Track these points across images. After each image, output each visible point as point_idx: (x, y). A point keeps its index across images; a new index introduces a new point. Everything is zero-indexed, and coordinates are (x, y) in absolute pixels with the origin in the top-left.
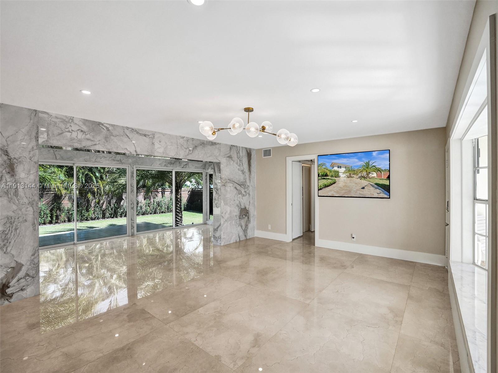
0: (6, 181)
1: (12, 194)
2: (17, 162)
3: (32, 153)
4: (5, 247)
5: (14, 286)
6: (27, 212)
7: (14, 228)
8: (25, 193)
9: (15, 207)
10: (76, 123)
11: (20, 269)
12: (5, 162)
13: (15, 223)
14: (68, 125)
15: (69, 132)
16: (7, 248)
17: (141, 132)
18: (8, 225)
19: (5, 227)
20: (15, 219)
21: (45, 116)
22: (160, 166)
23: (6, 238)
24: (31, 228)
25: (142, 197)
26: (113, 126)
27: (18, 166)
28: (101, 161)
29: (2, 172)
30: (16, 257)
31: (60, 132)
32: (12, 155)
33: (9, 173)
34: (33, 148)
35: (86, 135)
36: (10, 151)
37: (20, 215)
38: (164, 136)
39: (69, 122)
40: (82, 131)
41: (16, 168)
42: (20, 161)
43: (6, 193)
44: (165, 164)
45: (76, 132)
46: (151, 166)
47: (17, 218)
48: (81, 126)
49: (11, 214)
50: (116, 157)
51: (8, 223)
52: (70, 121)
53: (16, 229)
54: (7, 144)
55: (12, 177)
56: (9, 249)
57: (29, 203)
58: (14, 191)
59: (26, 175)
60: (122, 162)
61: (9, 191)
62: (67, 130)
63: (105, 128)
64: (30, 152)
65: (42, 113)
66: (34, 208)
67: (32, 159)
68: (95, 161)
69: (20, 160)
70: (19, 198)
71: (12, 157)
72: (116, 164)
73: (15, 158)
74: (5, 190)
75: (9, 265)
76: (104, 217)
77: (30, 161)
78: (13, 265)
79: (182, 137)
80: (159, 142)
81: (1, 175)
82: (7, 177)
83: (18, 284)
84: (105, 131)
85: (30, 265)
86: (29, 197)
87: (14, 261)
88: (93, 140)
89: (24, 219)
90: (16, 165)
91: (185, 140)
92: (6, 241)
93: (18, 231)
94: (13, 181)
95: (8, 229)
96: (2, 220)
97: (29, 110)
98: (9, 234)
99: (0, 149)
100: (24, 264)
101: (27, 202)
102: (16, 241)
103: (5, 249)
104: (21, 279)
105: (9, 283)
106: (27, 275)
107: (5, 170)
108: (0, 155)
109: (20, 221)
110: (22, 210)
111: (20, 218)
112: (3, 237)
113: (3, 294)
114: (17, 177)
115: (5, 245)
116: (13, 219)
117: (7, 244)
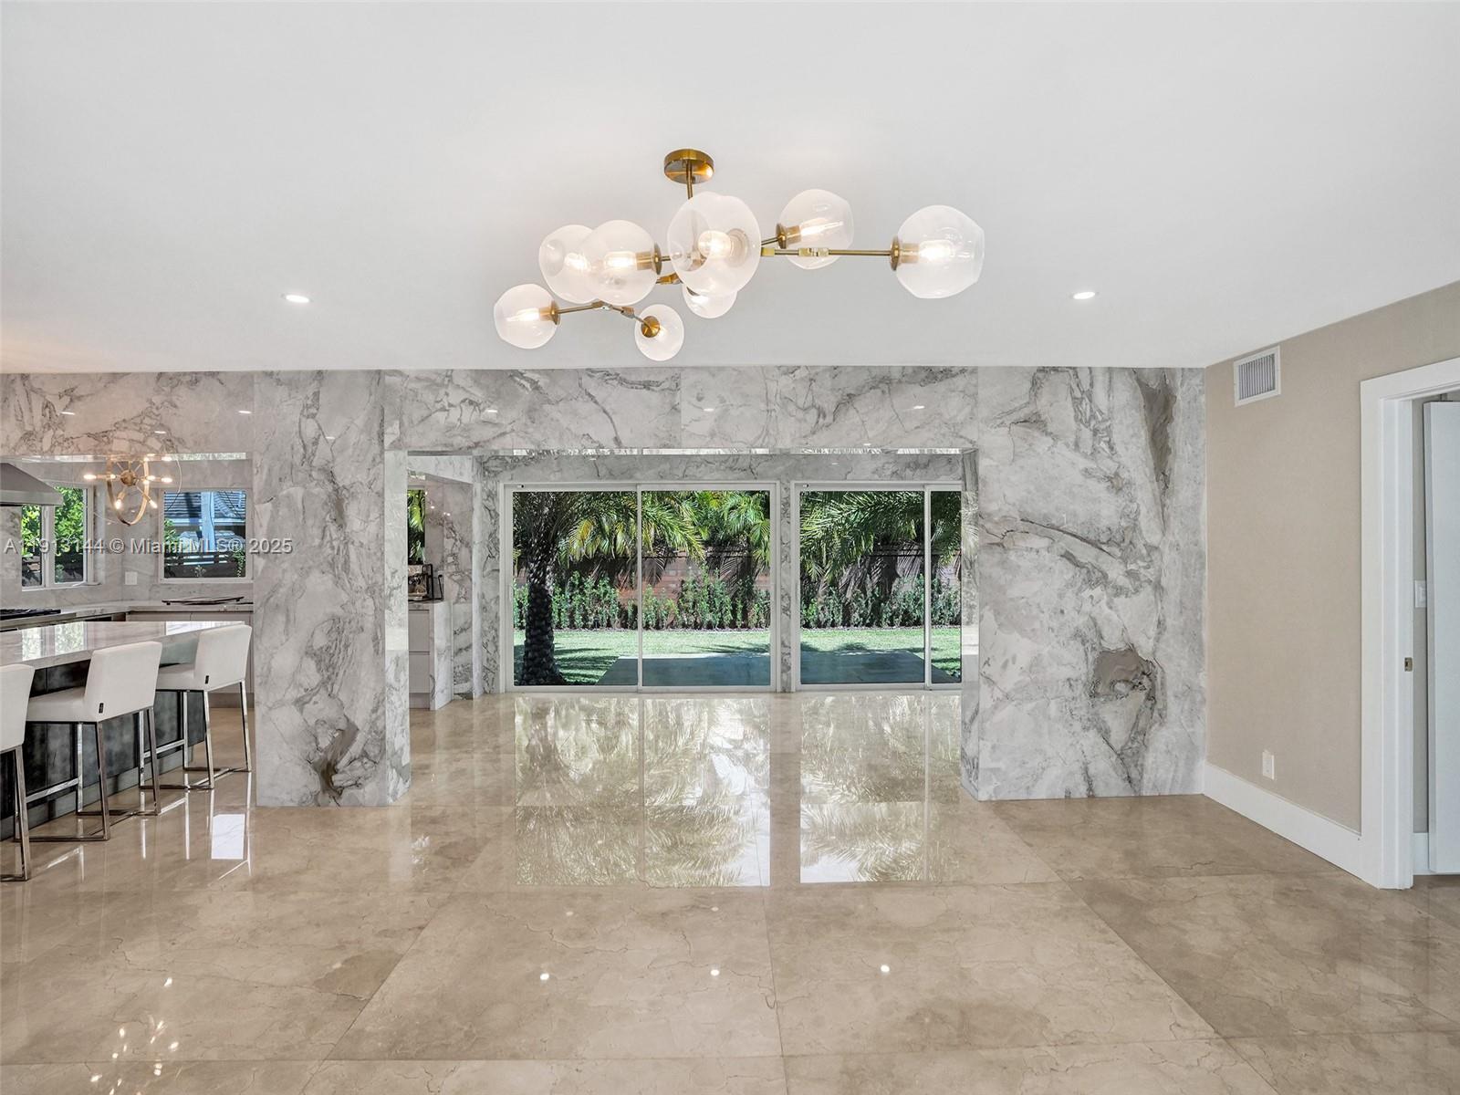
0: (331, 537)
1: (340, 568)
2: (347, 496)
3: (372, 472)
4: (330, 682)
5: (343, 772)
6: (364, 610)
7: (343, 643)
9: (344, 597)
10: (458, 385)
11: (353, 739)
12: (329, 496)
13: (345, 632)
14: (442, 391)
15: (443, 409)
16: (333, 684)
17: (633, 378)
18: (334, 635)
19: (329, 639)
20: (344, 623)
21: (396, 380)
22: (876, 476)
23: (331, 663)
24: (371, 649)
25: (953, 571)
26: (548, 373)
27: (349, 503)
28: (698, 475)
29: (324, 519)
30: (347, 709)
31: (425, 413)
32: (343, 480)
33: (335, 520)
34: (374, 460)
35: (480, 411)
36: (337, 471)
37: (352, 616)
38: (714, 376)
39: (442, 385)
40: (471, 403)
41: (347, 509)
42: (353, 493)
44: (895, 469)
45: (458, 408)
46: (846, 479)
47: (348, 620)
48: (469, 389)
49: (339, 611)
50: (737, 460)
51: (334, 630)
52: (446, 382)
53: (346, 647)
54: (333, 457)
55: (339, 530)
56: (336, 687)
57: (368, 588)
58: (343, 560)
59: (363, 523)
60: (755, 472)
61: (335, 560)
62: (438, 406)
63: (528, 385)
64: (370, 470)
65: (390, 376)
66: (377, 601)
67: (372, 487)
68: (685, 476)
69: (352, 490)
70: (350, 576)
71: (341, 485)
72: (738, 479)
73: (344, 487)
74: (330, 559)
75: (334, 723)
77: (370, 490)
78: (342, 725)
79: (788, 368)
80: (694, 400)
81: (324, 525)
82: (332, 529)
83: (351, 770)
84: (527, 393)
85: (370, 733)
87: (343, 717)
88: (497, 422)
89: (360, 624)
90: (346, 501)
91: (802, 379)
92: (331, 670)
93: (350, 651)
94: (342, 538)
95: (335, 643)
96: (326, 624)
97: (369, 372)
98: (336, 656)
99: (322, 470)
100: (360, 728)
101: (364, 587)
102: (347, 674)
103: (329, 686)
104: (355, 759)
105: (336, 763)
106: (365, 754)
107: (328, 516)
108: (321, 483)
109: (353, 629)
110: (357, 604)
111: (352, 623)
112: (327, 661)
113: (328, 784)
114: (347, 530)
115: (329, 678)
116: (342, 622)
117: (333, 677)
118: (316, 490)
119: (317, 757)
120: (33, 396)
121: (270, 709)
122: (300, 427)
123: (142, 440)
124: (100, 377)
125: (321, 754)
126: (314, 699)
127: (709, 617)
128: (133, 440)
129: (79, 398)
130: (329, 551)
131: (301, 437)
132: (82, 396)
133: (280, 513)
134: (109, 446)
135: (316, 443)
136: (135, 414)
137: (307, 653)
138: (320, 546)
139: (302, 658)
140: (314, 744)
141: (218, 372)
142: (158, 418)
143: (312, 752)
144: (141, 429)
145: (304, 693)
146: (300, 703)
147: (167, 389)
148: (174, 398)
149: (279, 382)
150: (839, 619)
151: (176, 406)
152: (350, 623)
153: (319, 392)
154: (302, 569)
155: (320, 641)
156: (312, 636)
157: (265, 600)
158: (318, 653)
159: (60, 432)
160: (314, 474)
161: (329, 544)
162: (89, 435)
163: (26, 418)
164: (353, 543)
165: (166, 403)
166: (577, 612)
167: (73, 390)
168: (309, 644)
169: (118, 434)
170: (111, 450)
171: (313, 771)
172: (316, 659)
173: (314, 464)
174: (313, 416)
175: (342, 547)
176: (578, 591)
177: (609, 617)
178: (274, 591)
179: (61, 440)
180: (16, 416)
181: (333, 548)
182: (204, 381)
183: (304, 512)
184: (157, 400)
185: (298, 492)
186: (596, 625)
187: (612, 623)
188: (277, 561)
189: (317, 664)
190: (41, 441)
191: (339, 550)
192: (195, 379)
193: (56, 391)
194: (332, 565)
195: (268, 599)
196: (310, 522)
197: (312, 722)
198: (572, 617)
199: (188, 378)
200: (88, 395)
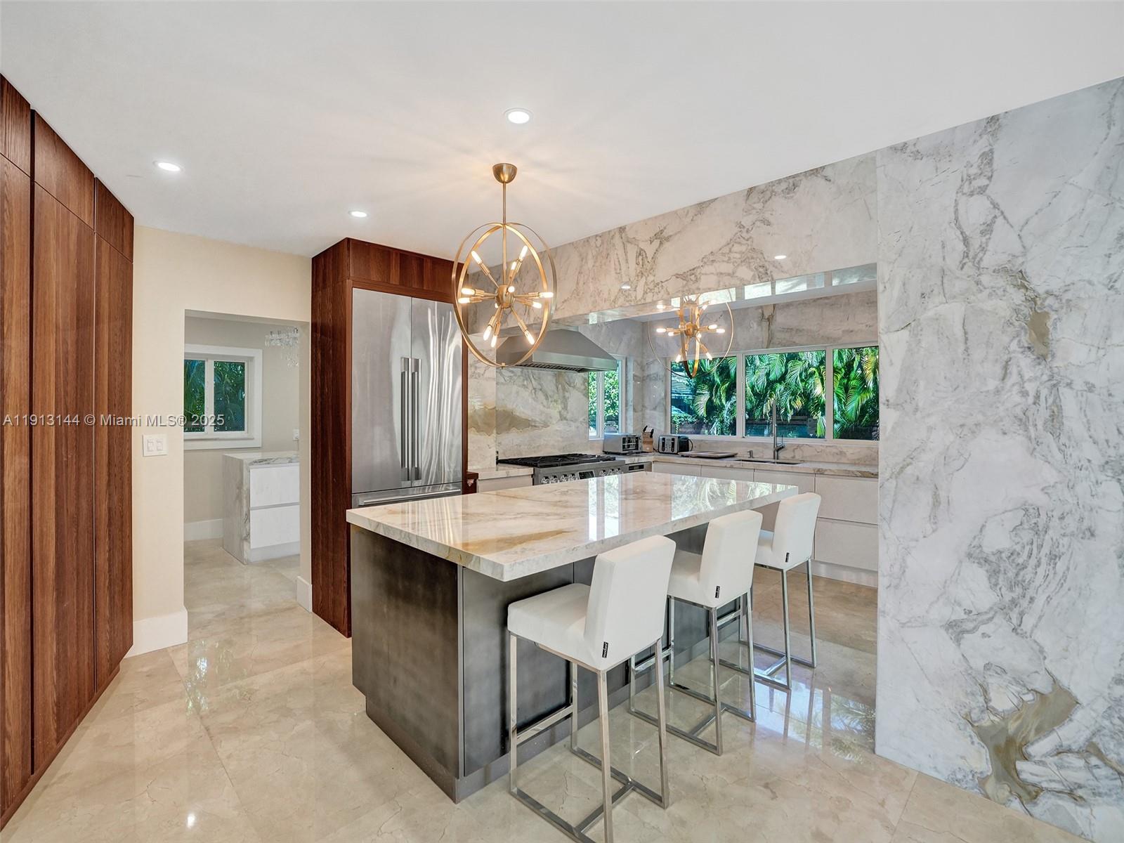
0: (1022, 377)
1: (1040, 427)
2: (1056, 306)
4: (1017, 610)
6: (1096, 501)
7: (1045, 550)
8: (1088, 421)
9: (1050, 475)
11: (1065, 715)
12: (1017, 311)
13: (1050, 532)
16: (1022, 614)
18: (1026, 536)
19: (1017, 539)
23: (1020, 578)
27: (1060, 319)
29: (1006, 348)
30: (1051, 661)
32: (1039, 284)
33: (1029, 348)
36: (1031, 269)
37: (1067, 508)
41: (1055, 328)
42: (1068, 301)
43: (1021, 420)
47: (1057, 514)
49: (1038, 498)
51: (1026, 526)
53: (1054, 557)
54: (1024, 247)
55: (1039, 364)
56: (1029, 622)
57: (1107, 463)
58: (1047, 414)
59: (1094, 350)
61: (1029, 414)
64: (1109, 256)
67: (1117, 285)
69: (1067, 296)
70: (1063, 439)
71: (1041, 290)
73: (1049, 293)
74: (1018, 411)
75: (1025, 677)
77: (1112, 292)
78: (1042, 684)
81: (1006, 357)
82: (1022, 364)
86: (1107, 441)
87: (1043, 672)
89: (1086, 524)
90: (1054, 316)
92: (1018, 590)
93: (1061, 565)
94: (1045, 378)
95: (1027, 548)
96: (1009, 515)
98: (1029, 569)
99: (1002, 270)
100: (1081, 699)
101: (1098, 460)
102: (1054, 602)
103: (1014, 616)
104: (1069, 751)
105: (1027, 743)
106: (1091, 750)
107: (1015, 341)
108: (1000, 292)
109: (1068, 531)
110: (1078, 489)
111: (1068, 520)
112: (1011, 574)
113: (1006, 768)
114: (1057, 363)
115: (1014, 602)
116: (1043, 516)
117: (1024, 603)
118: (988, 305)
119: (987, 721)
120: (629, 246)
121: (903, 625)
122: (956, 211)
123: (731, 272)
124: (686, 211)
125: (996, 719)
126: (983, 629)
128: (721, 274)
129: (668, 239)
130: (1017, 398)
131: (959, 228)
132: (671, 236)
133: (923, 344)
134: (696, 285)
135: (988, 229)
136: (724, 242)
137: (970, 555)
138: (997, 392)
139: (961, 562)
140: (981, 699)
141: (823, 168)
142: (749, 242)
143: (977, 711)
144: (730, 259)
145: (965, 617)
146: (956, 630)
147: (759, 206)
148: (767, 215)
149: (917, 155)
151: (769, 224)
152: (1062, 518)
153: (991, 151)
154: (962, 426)
155: (998, 540)
156: (981, 531)
157: (898, 469)
158: (993, 558)
159: (651, 278)
160: (985, 279)
161: (1016, 388)
162: (677, 276)
163: (624, 268)
164: (1069, 385)
165: (758, 223)
167: (662, 231)
168: (975, 543)
169: (704, 270)
170: (698, 289)
171: (976, 740)
172: (987, 567)
173: (983, 264)
174: (982, 190)
175: (1044, 392)
178: (911, 459)
179: (651, 286)
180: (615, 269)
181: (1024, 394)
182: (804, 184)
183: (967, 339)
184: (747, 221)
185: (954, 312)
188: (918, 414)
189: (989, 578)
190: (635, 291)
191: (1037, 397)
192: (792, 184)
193: (648, 238)
194: (1023, 421)
195: (902, 468)
196: (977, 354)
197: (978, 664)
199: (784, 186)
200: (676, 234)
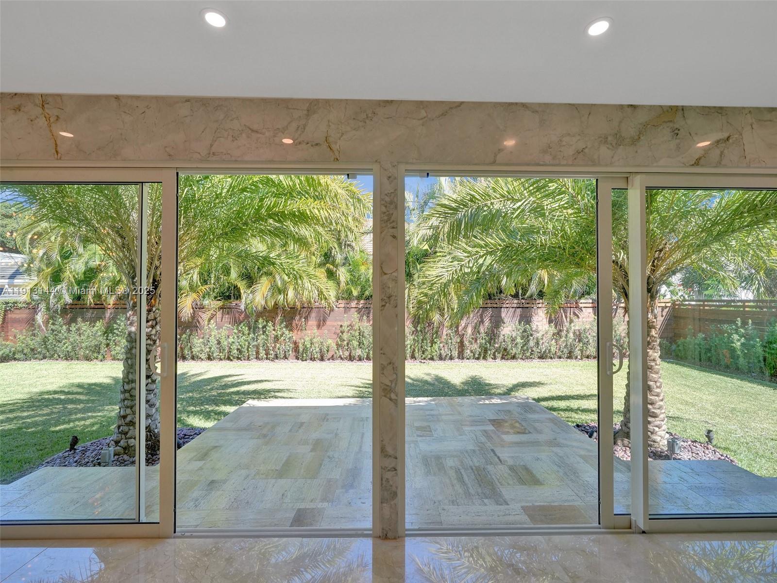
22: (548, 158)
44: (581, 145)
46: (494, 163)
50: (305, 126)
60: (333, 146)
72: (306, 161)
76: (461, 356)
127: (359, 352)
150: (455, 353)
166: (261, 348)
176: (261, 332)
177: (285, 352)
186: (277, 357)
187: (287, 356)
198: (258, 353)
